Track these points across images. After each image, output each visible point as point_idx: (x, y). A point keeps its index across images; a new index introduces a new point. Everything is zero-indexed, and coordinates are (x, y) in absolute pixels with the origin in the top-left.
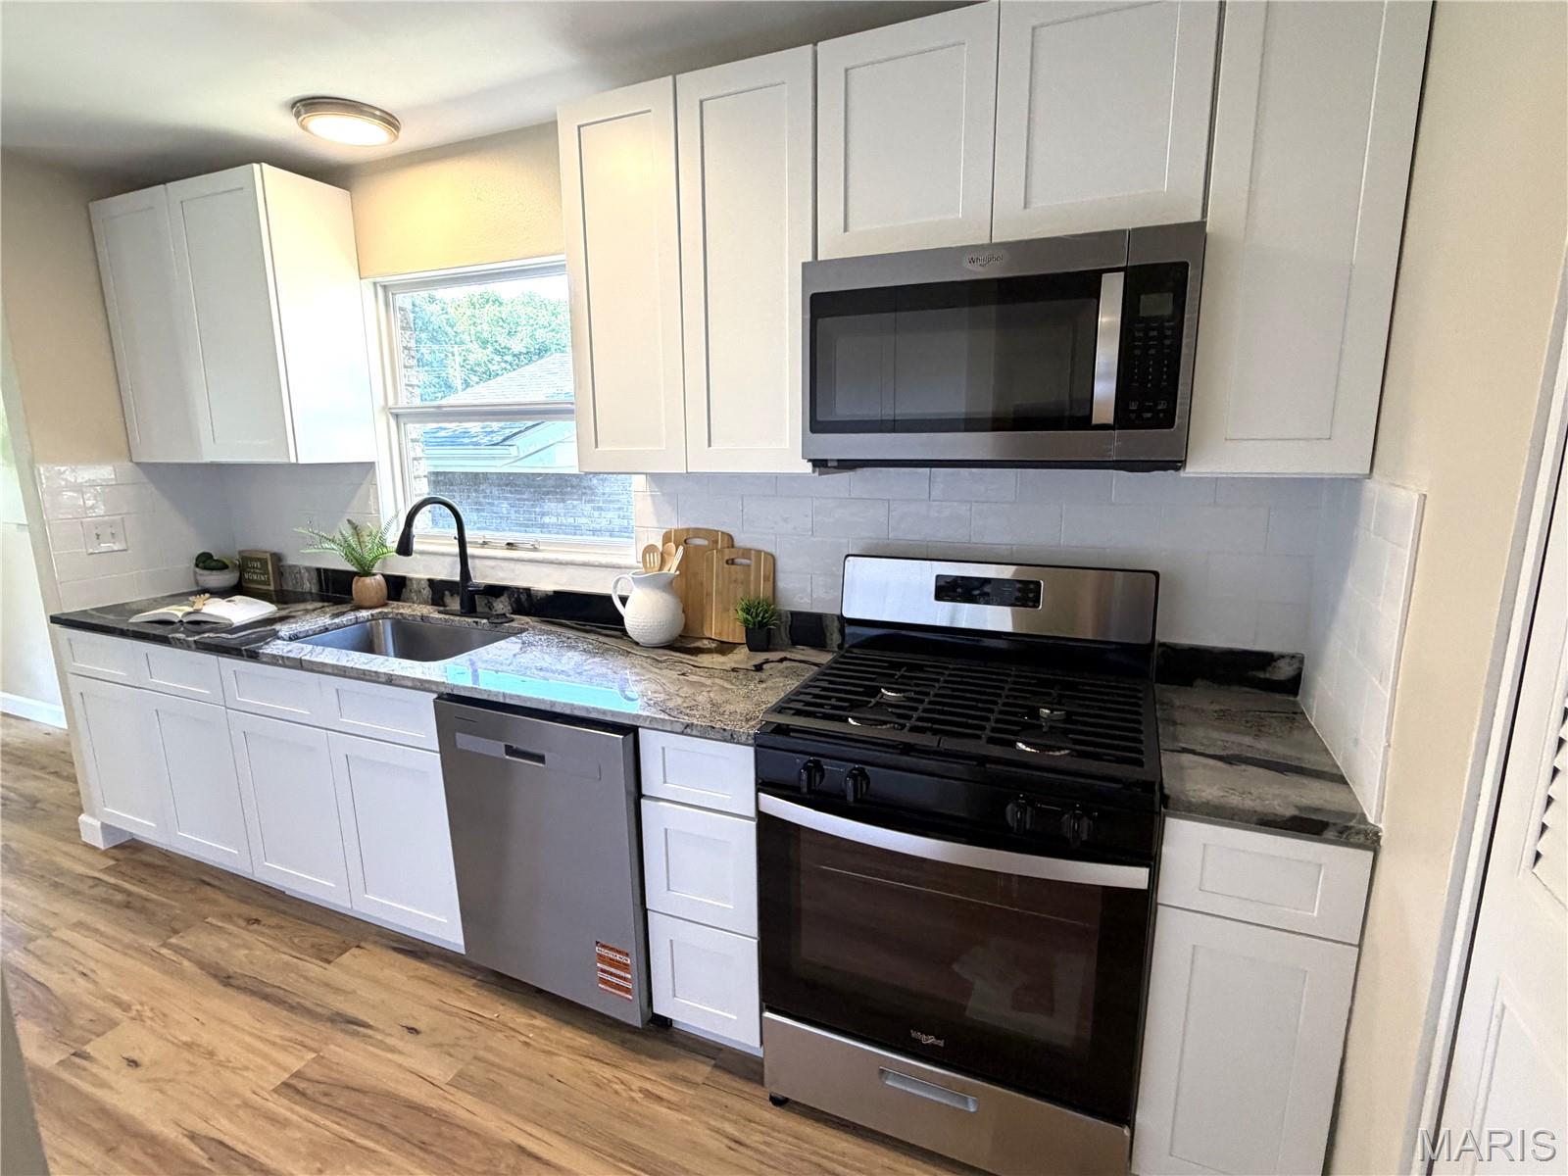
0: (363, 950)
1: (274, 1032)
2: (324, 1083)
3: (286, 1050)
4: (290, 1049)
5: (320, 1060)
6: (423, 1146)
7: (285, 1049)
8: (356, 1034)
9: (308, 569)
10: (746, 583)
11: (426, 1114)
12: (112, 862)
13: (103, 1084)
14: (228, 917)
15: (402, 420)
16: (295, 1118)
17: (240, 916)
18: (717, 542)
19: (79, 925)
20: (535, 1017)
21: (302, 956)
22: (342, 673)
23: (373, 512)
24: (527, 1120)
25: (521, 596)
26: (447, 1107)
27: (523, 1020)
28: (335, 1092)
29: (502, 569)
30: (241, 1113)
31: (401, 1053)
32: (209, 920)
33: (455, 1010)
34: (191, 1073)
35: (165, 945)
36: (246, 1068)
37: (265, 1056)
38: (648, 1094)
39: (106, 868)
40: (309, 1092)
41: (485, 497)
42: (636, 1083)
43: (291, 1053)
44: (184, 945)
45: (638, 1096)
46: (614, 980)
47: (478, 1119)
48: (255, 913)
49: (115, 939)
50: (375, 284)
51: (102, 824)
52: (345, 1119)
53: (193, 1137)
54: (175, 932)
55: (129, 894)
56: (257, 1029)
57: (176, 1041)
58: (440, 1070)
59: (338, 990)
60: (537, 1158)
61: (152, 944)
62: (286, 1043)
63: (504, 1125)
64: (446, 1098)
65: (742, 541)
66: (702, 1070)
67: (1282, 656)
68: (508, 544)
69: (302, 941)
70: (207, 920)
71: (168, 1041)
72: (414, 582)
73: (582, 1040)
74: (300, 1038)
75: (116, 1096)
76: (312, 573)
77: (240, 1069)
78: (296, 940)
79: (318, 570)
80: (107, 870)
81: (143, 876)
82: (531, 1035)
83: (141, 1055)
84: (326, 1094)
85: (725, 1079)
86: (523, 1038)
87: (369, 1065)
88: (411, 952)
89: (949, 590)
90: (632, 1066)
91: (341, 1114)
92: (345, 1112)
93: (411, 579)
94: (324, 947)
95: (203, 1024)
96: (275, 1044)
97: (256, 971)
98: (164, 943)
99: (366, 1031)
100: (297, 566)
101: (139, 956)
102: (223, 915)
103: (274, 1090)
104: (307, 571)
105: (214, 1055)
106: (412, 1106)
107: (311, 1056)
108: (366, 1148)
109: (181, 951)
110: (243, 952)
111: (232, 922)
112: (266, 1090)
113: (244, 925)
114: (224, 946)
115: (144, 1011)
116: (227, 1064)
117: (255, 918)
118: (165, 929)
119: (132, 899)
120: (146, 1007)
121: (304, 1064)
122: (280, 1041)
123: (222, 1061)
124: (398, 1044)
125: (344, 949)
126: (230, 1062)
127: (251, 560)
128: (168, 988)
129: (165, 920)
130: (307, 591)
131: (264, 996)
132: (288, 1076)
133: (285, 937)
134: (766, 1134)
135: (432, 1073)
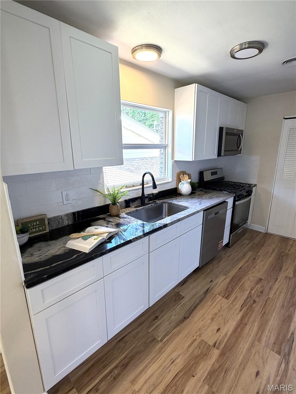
0: (181, 292)
1: (209, 303)
2: (225, 292)
3: (215, 300)
4: (215, 299)
5: (219, 294)
6: (240, 278)
7: (215, 301)
13: (226, 334)
17: (151, 322)
20: (210, 266)
21: (180, 302)
24: (233, 268)
26: (232, 276)
28: (228, 290)
30: (234, 304)
31: (218, 282)
34: (222, 316)
36: (221, 306)
37: (217, 303)
40: (228, 294)
42: (226, 258)
44: (163, 335)
45: (228, 258)
46: (220, 246)
47: (234, 273)
52: (235, 289)
53: (241, 310)
56: (207, 307)
57: (211, 322)
59: (196, 294)
60: (241, 267)
62: (213, 300)
63: (235, 270)
64: (229, 276)
69: (172, 304)
70: (150, 332)
71: (210, 324)
72: (120, 203)
74: (212, 298)
75: (230, 329)
78: (171, 305)
83: (215, 329)
84: (229, 292)
88: (184, 283)
92: (233, 289)
94: (176, 299)
95: (204, 319)
96: (213, 303)
97: (183, 312)
98: (160, 341)
99: (210, 288)
100: (59, 216)
101: (166, 347)
102: (149, 327)
103: (228, 299)
104: (66, 216)
105: (216, 313)
106: (231, 280)
107: (218, 296)
108: (241, 285)
109: (167, 334)
110: (173, 317)
111: (154, 324)
112: (227, 301)
113: (157, 320)
114: (168, 323)
115: (197, 334)
116: (219, 310)
117: (155, 318)
118: (152, 343)
119: (121, 364)
120: (195, 335)
121: (220, 296)
122: (212, 302)
123: (219, 311)
124: (215, 283)
125: (179, 295)
126: (219, 309)
127: (30, 222)
128: (186, 332)
129: (144, 346)
130: (66, 225)
131: (195, 307)
132: (224, 298)
133: (168, 308)
134: (235, 249)
135: (223, 278)
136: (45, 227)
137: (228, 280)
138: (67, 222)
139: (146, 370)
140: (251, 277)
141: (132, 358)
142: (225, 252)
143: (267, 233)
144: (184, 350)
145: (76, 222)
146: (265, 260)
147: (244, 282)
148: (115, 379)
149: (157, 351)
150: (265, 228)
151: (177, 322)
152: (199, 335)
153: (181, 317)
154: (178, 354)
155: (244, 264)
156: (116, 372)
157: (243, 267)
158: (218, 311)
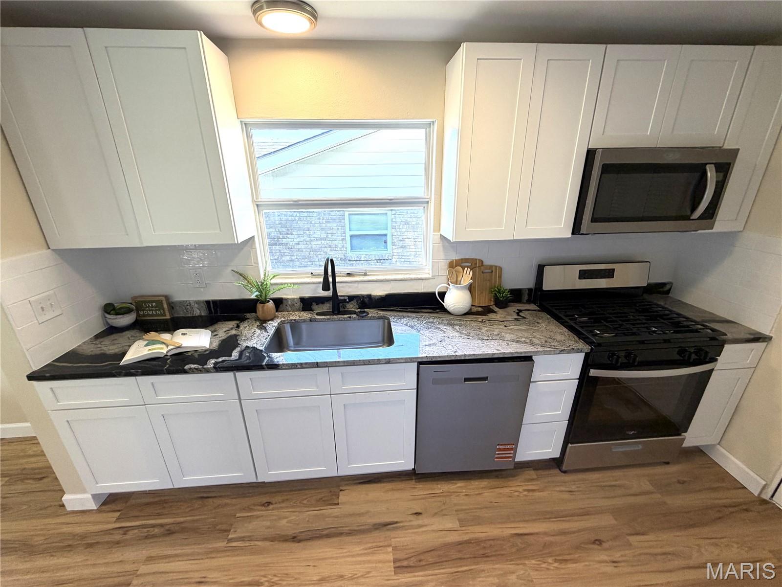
0: (345, 492)
1: (357, 549)
2: (412, 557)
3: (375, 553)
5: (395, 549)
6: (484, 556)
7: (373, 553)
8: (397, 528)
9: (198, 302)
10: (490, 280)
11: (469, 543)
12: (118, 514)
14: (248, 509)
15: (260, 208)
16: (420, 578)
17: (254, 505)
18: (476, 264)
19: (150, 559)
20: (456, 484)
21: (321, 508)
22: (353, 364)
23: (253, 264)
24: (504, 523)
25: (365, 300)
26: (472, 536)
27: (453, 487)
29: (350, 287)
31: (426, 526)
32: (238, 515)
33: (424, 496)
35: (230, 541)
36: (369, 572)
37: (369, 562)
38: (529, 491)
39: (117, 519)
40: (411, 564)
41: (331, 251)
42: (521, 489)
43: (379, 553)
44: (240, 535)
45: (526, 493)
46: (504, 456)
47: (489, 534)
48: (265, 499)
49: (192, 554)
50: (241, 121)
51: (92, 495)
52: (442, 565)
54: (228, 531)
55: (162, 525)
56: (346, 553)
57: (314, 582)
58: (450, 523)
59: (360, 515)
60: (526, 534)
61: (222, 544)
62: (372, 550)
63: (500, 530)
64: (467, 533)
65: (487, 262)
66: (532, 474)
67: (668, 283)
68: (348, 274)
69: (309, 501)
70: (236, 516)
72: (289, 301)
73: (485, 483)
74: (374, 544)
76: (202, 305)
77: (366, 574)
78: (305, 502)
79: (208, 302)
80: (118, 519)
81: (159, 511)
82: (464, 491)
84: (420, 561)
85: (540, 472)
86: (464, 494)
87: (418, 538)
88: (367, 481)
89: (583, 275)
90: (510, 483)
91: (438, 564)
92: (438, 562)
93: (287, 300)
94: (323, 499)
95: (314, 566)
96: (365, 554)
97: (305, 527)
98: (228, 540)
99: (399, 525)
100: (186, 301)
101: (222, 554)
102: (244, 509)
103: (395, 573)
104: (197, 303)
105: (342, 576)
106: (460, 543)
107: (390, 549)
108: (466, 571)
109: (244, 539)
110: (284, 522)
111: (255, 510)
112: (391, 576)
113: (263, 508)
114: (268, 523)
115: (272, 579)
116: (356, 576)
117: (265, 502)
118: (220, 533)
119: (167, 527)
120: (270, 577)
121: (392, 554)
122: (366, 551)
123: (351, 577)
124: (420, 522)
125: (336, 495)
126: (356, 574)
127: (145, 302)
128: (268, 560)
129: (209, 528)
130: (197, 315)
131: (328, 536)
132: (392, 564)
133: (297, 504)
134: (574, 484)
135: (449, 525)
136: (164, 312)
137: (454, 537)
138: (199, 311)
139: (171, 559)
140: (515, 575)
141: (183, 530)
142: (535, 477)
143: (764, 502)
144: (231, 581)
145: (212, 314)
146: (630, 569)
147: (483, 571)
148: (146, 537)
149: (210, 548)
150: (764, 483)
151: (278, 534)
152: (273, 582)
153: (291, 532)
154: (218, 580)
155: (545, 534)
156: (156, 531)
157: (531, 539)
158: (350, 575)
